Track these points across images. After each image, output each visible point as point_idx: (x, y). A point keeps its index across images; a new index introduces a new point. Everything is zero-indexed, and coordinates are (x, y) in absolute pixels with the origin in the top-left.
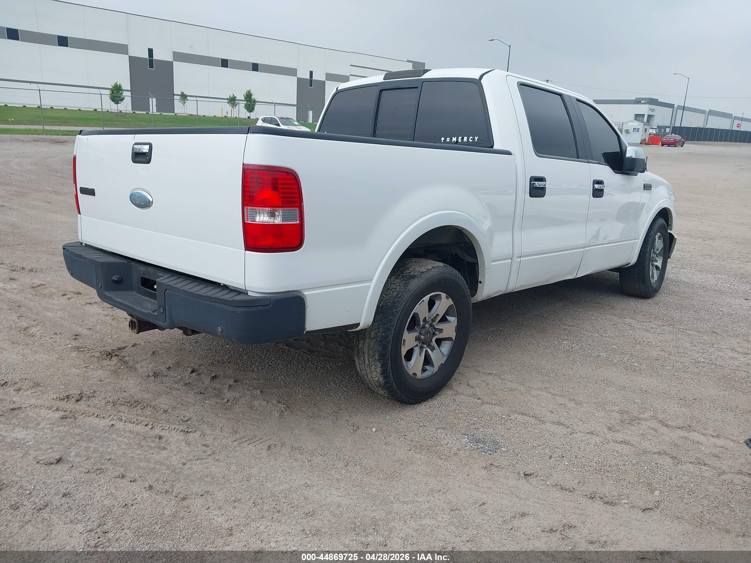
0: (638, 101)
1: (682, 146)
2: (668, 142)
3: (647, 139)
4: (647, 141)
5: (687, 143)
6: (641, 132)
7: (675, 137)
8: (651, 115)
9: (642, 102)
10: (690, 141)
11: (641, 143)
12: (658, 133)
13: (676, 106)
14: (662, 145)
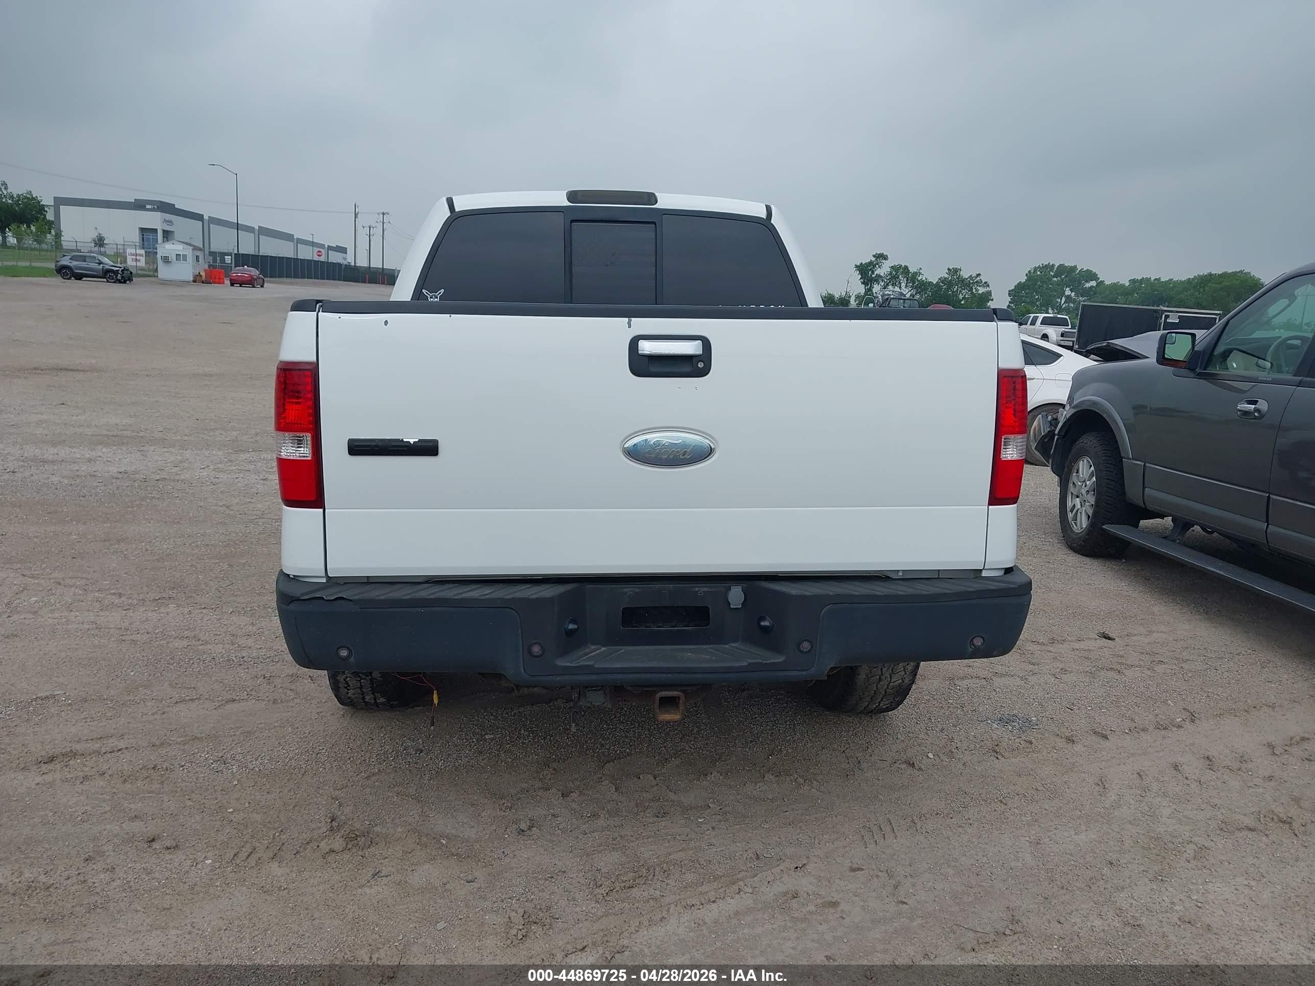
0: (139, 205)
1: (262, 286)
2: (241, 279)
3: (203, 274)
4: (204, 278)
5: (269, 282)
6: (191, 261)
7: (250, 271)
8: (167, 231)
9: (148, 207)
10: (270, 277)
11: (194, 281)
12: (211, 263)
13: (206, 217)
14: (232, 285)
